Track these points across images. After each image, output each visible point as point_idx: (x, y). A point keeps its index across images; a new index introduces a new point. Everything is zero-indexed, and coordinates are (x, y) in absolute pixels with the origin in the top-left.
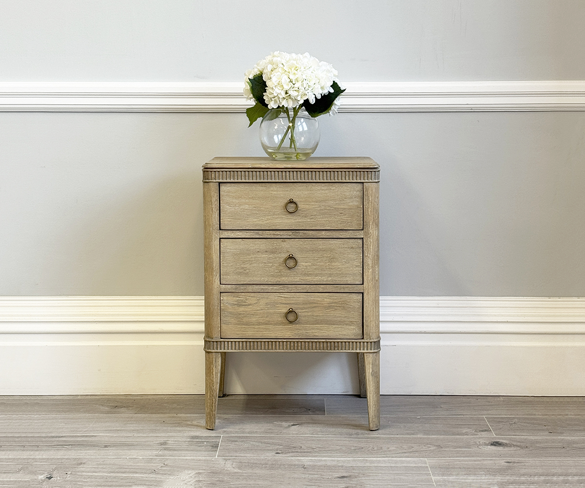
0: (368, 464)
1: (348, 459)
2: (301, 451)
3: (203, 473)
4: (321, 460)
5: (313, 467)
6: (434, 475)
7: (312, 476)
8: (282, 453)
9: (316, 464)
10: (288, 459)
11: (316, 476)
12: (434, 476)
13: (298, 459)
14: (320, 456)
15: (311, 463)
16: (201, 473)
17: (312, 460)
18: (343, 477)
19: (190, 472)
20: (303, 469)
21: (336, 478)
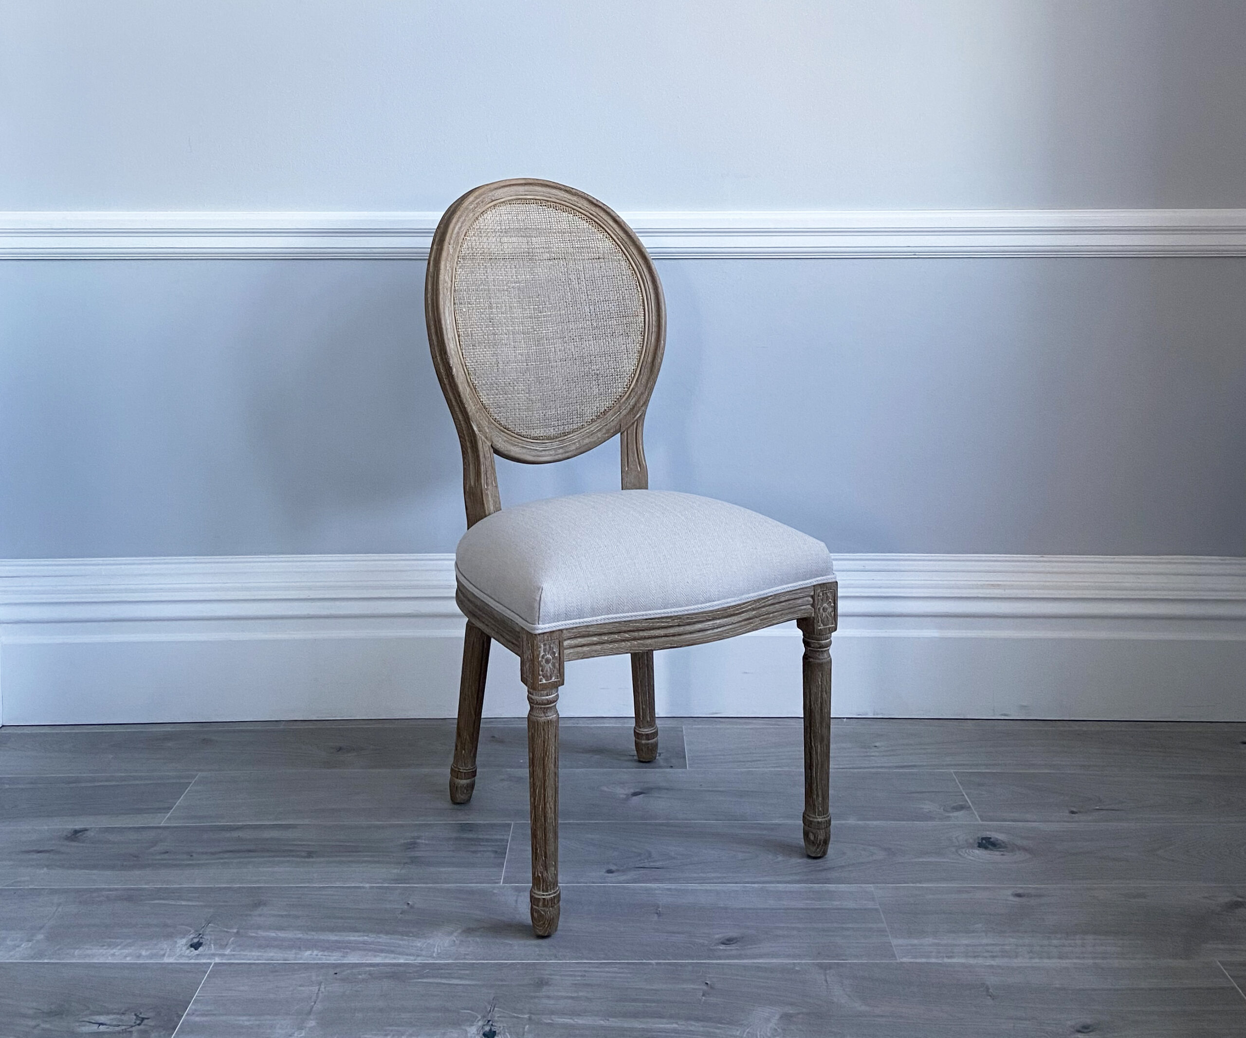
2: (652, 864)
4: (687, 891)
5: (673, 911)
6: (896, 933)
7: (672, 938)
8: (617, 871)
9: (680, 901)
10: (628, 888)
11: (680, 938)
12: (894, 935)
13: (646, 889)
15: (668, 899)
16: (473, 929)
17: (670, 890)
18: (728, 941)
20: (656, 918)
21: (717, 944)
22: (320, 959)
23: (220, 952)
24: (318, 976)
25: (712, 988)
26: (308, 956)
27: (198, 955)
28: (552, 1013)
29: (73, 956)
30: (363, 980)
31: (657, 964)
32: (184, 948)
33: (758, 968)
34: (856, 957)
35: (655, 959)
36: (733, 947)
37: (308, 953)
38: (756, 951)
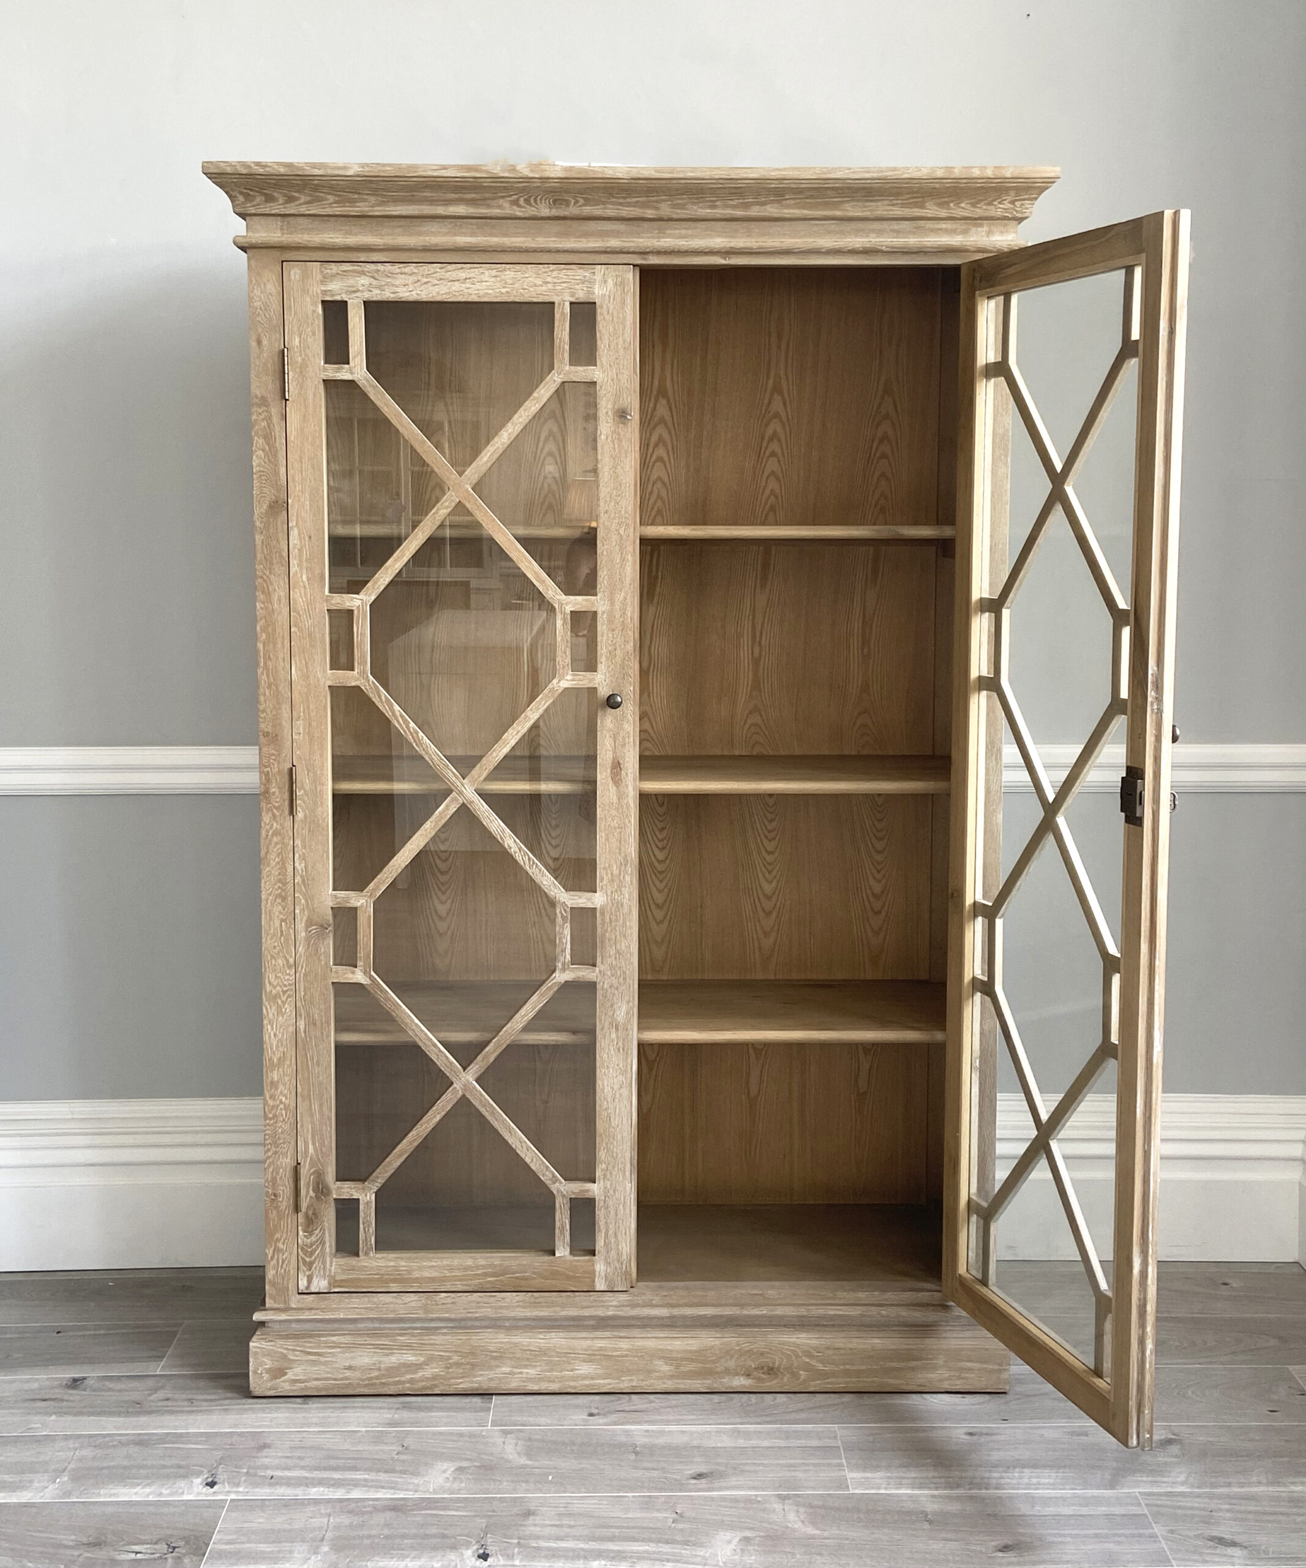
0: (741, 1442)
1: (708, 1428)
2: (632, 1408)
3: (468, 1468)
4: (664, 1432)
5: (651, 1450)
6: (852, 1468)
7: (647, 1474)
8: (599, 1415)
9: (656, 1442)
10: (609, 1430)
11: (655, 1474)
12: (851, 1470)
13: (626, 1431)
14: (662, 1422)
15: (646, 1440)
16: (465, 1468)
17: (647, 1431)
18: (699, 1476)
19: (445, 1465)
20: (632, 1457)
21: (688, 1479)
22: (327, 1495)
23: (235, 1489)
24: (326, 1509)
25: (681, 1516)
26: (315, 1492)
27: (214, 1493)
28: (538, 1538)
29: (99, 1495)
30: (367, 1512)
31: (633, 1496)
32: (201, 1487)
33: (723, 1499)
34: (814, 1488)
35: (632, 1492)
36: (703, 1481)
37: (315, 1489)
38: (724, 1484)
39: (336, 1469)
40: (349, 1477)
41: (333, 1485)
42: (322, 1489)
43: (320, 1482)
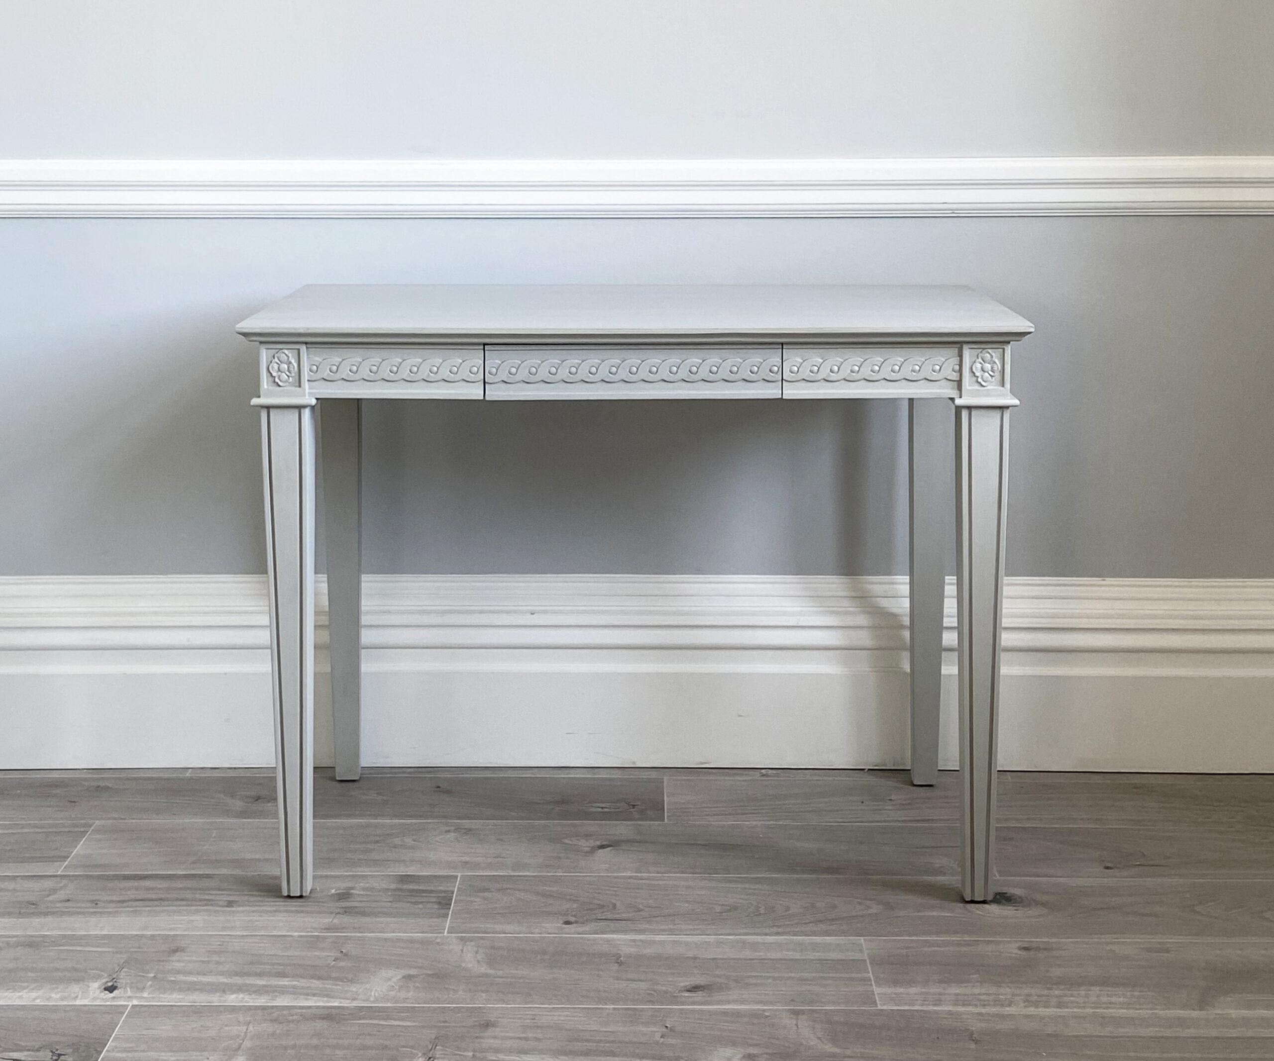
0: (747, 953)
2: (615, 916)
3: (418, 976)
4: (654, 942)
8: (576, 922)
9: (645, 951)
12: (878, 984)
13: (608, 941)
14: (651, 932)
17: (634, 941)
18: (695, 989)
19: (390, 973)
20: (616, 966)
21: (682, 991)
22: (246, 1002)
23: (138, 994)
24: (245, 1016)
25: (672, 1030)
26: (233, 999)
27: (111, 998)
28: (498, 1051)
31: (614, 1009)
32: (98, 991)
33: (725, 1013)
34: (834, 1003)
35: (613, 1004)
36: (700, 993)
37: (234, 996)
38: (724, 998)
39: (260, 975)
40: (276, 983)
41: (255, 992)
42: (241, 996)
43: (239, 989)
